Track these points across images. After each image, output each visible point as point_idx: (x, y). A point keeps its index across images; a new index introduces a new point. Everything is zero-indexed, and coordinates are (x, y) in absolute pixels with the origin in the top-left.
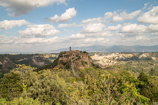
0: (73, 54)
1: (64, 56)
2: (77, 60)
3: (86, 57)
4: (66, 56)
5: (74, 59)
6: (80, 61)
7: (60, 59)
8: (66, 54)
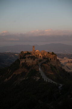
0: (40, 56)
1: (28, 58)
2: (45, 63)
3: (55, 60)
4: (31, 58)
5: (42, 62)
6: (48, 65)
7: (23, 61)
8: (31, 55)
